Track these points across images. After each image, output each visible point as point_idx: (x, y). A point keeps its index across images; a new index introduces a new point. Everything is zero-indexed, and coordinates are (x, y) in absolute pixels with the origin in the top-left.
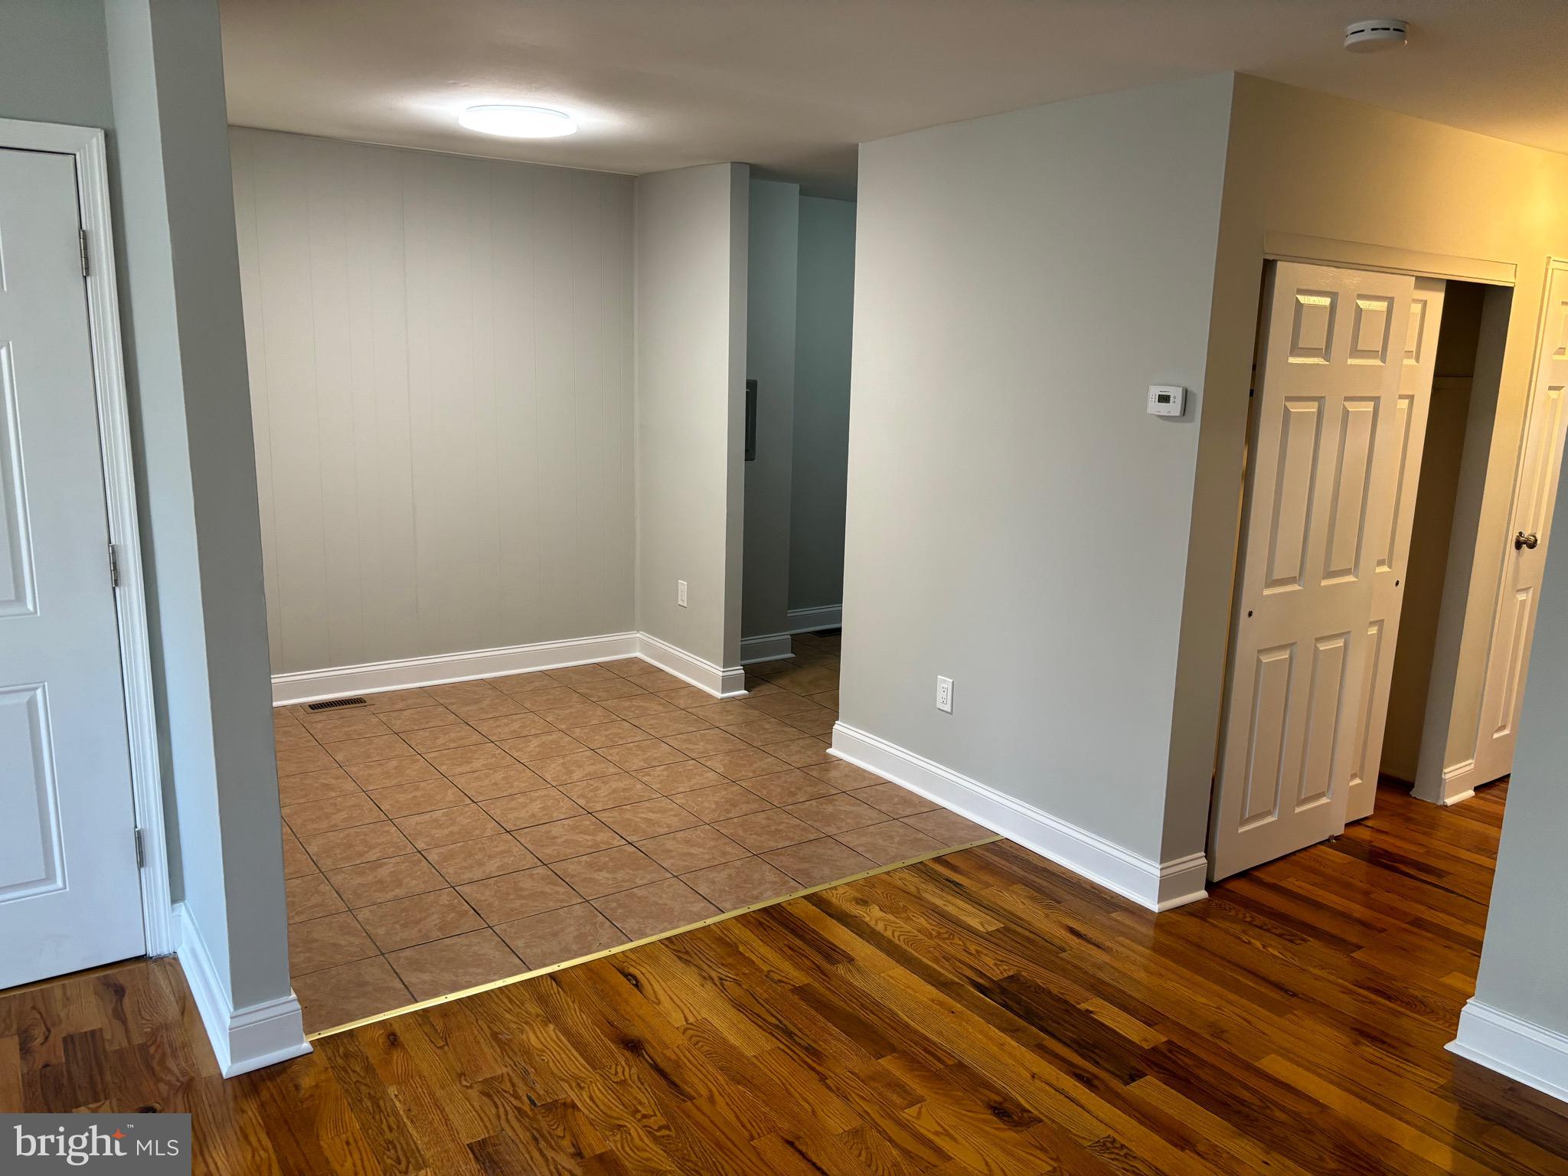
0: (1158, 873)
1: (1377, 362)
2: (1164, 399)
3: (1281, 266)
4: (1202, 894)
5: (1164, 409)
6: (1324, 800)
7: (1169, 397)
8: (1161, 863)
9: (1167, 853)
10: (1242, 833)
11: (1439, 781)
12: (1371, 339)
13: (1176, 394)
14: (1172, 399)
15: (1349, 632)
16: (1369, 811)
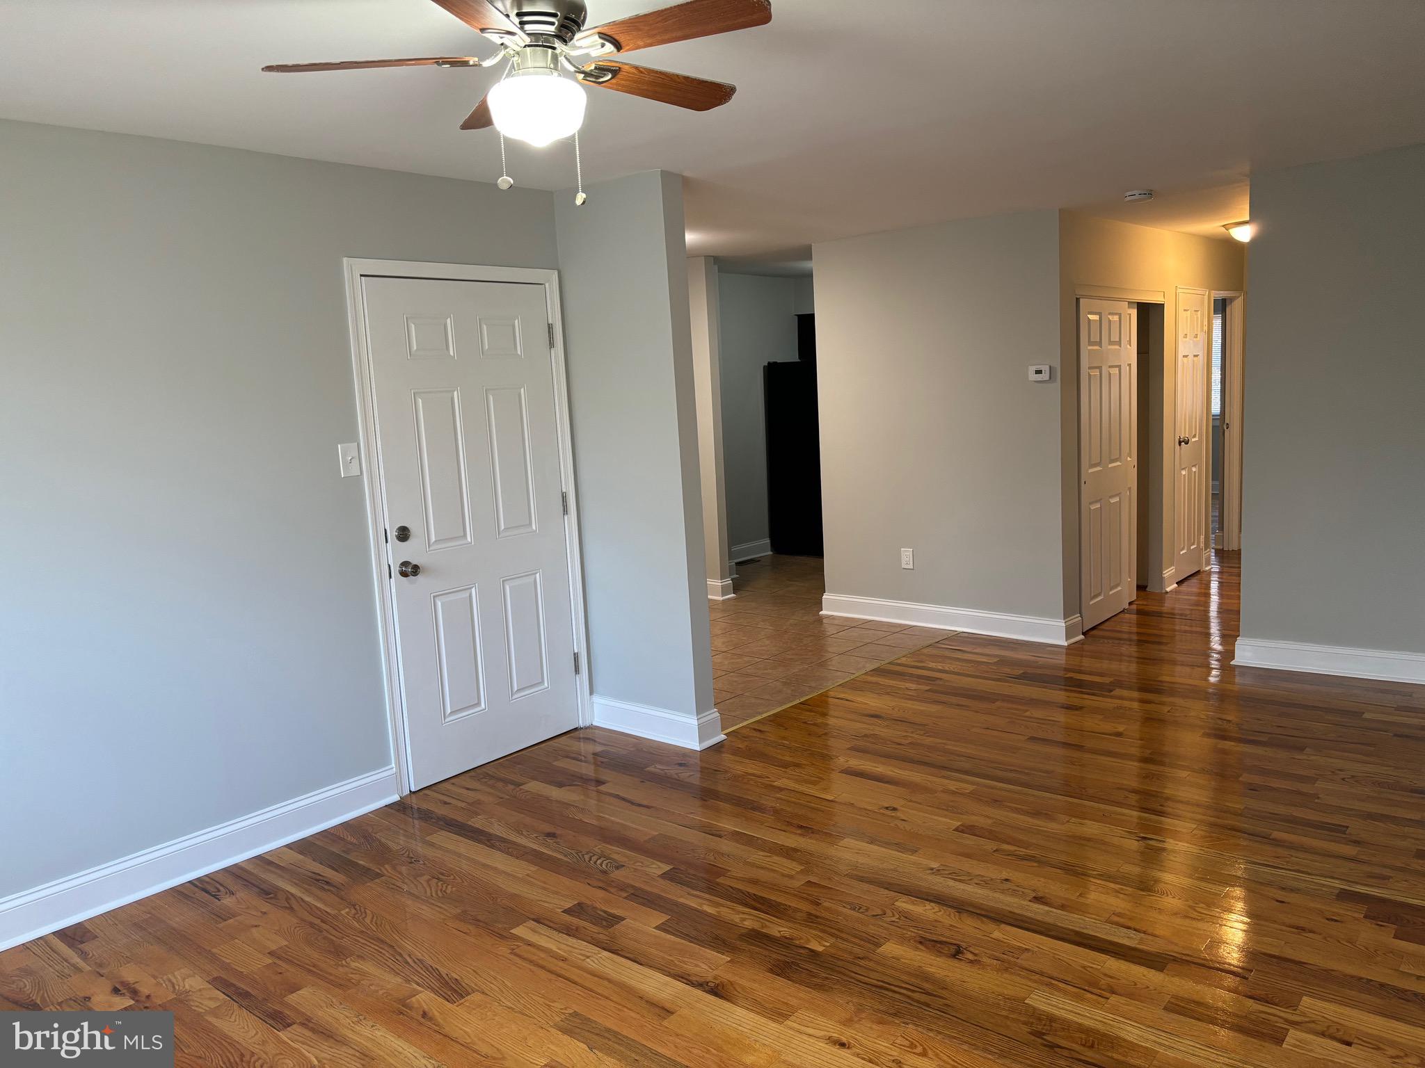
0: (1064, 625)
1: (1117, 347)
2: (1039, 372)
3: (1081, 300)
4: (1082, 637)
5: (1039, 377)
6: (1119, 588)
7: (1041, 371)
8: (1064, 619)
9: (1066, 615)
10: (1092, 604)
11: (1162, 578)
12: (1115, 338)
13: (1045, 368)
14: (1043, 372)
15: (1120, 493)
16: (1134, 598)
